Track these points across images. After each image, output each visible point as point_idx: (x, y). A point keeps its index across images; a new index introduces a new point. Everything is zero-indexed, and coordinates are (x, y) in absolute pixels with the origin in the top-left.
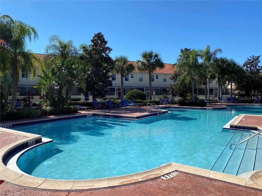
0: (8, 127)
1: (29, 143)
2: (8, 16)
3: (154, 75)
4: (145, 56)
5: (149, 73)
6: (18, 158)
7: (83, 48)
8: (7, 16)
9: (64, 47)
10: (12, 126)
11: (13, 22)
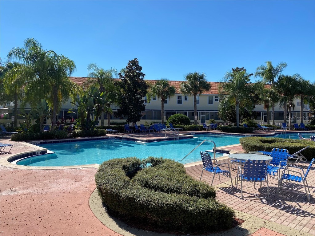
0: (37, 144)
1: (36, 153)
2: (53, 51)
3: (212, 97)
4: (189, 77)
5: (194, 95)
6: (17, 162)
7: (119, 74)
8: (51, 51)
9: (102, 74)
10: (41, 144)
11: (57, 56)
